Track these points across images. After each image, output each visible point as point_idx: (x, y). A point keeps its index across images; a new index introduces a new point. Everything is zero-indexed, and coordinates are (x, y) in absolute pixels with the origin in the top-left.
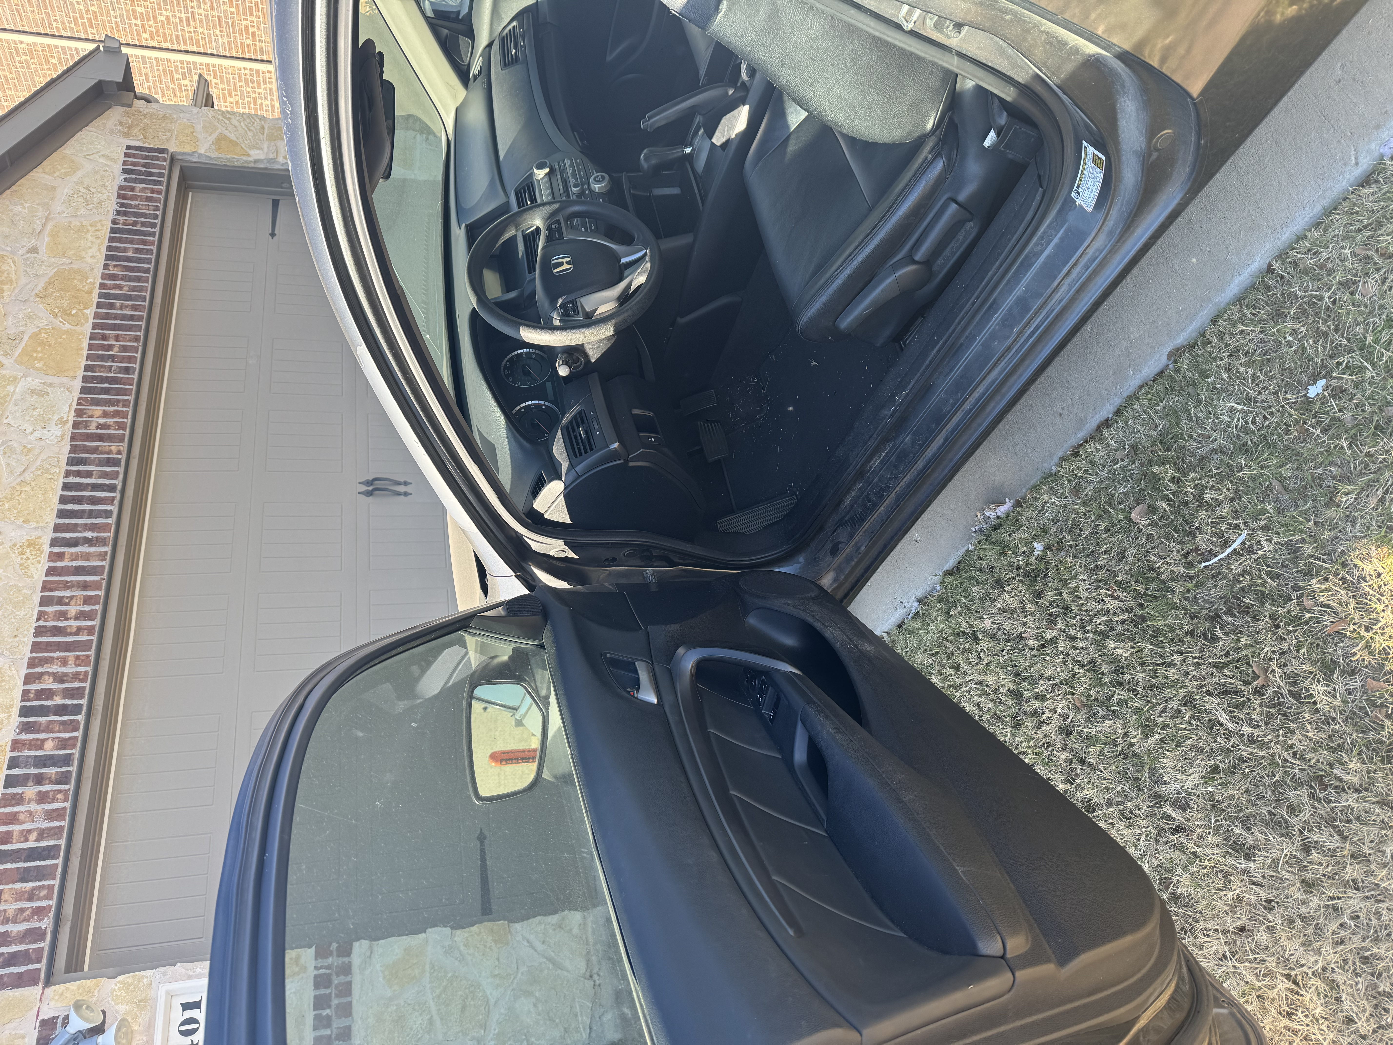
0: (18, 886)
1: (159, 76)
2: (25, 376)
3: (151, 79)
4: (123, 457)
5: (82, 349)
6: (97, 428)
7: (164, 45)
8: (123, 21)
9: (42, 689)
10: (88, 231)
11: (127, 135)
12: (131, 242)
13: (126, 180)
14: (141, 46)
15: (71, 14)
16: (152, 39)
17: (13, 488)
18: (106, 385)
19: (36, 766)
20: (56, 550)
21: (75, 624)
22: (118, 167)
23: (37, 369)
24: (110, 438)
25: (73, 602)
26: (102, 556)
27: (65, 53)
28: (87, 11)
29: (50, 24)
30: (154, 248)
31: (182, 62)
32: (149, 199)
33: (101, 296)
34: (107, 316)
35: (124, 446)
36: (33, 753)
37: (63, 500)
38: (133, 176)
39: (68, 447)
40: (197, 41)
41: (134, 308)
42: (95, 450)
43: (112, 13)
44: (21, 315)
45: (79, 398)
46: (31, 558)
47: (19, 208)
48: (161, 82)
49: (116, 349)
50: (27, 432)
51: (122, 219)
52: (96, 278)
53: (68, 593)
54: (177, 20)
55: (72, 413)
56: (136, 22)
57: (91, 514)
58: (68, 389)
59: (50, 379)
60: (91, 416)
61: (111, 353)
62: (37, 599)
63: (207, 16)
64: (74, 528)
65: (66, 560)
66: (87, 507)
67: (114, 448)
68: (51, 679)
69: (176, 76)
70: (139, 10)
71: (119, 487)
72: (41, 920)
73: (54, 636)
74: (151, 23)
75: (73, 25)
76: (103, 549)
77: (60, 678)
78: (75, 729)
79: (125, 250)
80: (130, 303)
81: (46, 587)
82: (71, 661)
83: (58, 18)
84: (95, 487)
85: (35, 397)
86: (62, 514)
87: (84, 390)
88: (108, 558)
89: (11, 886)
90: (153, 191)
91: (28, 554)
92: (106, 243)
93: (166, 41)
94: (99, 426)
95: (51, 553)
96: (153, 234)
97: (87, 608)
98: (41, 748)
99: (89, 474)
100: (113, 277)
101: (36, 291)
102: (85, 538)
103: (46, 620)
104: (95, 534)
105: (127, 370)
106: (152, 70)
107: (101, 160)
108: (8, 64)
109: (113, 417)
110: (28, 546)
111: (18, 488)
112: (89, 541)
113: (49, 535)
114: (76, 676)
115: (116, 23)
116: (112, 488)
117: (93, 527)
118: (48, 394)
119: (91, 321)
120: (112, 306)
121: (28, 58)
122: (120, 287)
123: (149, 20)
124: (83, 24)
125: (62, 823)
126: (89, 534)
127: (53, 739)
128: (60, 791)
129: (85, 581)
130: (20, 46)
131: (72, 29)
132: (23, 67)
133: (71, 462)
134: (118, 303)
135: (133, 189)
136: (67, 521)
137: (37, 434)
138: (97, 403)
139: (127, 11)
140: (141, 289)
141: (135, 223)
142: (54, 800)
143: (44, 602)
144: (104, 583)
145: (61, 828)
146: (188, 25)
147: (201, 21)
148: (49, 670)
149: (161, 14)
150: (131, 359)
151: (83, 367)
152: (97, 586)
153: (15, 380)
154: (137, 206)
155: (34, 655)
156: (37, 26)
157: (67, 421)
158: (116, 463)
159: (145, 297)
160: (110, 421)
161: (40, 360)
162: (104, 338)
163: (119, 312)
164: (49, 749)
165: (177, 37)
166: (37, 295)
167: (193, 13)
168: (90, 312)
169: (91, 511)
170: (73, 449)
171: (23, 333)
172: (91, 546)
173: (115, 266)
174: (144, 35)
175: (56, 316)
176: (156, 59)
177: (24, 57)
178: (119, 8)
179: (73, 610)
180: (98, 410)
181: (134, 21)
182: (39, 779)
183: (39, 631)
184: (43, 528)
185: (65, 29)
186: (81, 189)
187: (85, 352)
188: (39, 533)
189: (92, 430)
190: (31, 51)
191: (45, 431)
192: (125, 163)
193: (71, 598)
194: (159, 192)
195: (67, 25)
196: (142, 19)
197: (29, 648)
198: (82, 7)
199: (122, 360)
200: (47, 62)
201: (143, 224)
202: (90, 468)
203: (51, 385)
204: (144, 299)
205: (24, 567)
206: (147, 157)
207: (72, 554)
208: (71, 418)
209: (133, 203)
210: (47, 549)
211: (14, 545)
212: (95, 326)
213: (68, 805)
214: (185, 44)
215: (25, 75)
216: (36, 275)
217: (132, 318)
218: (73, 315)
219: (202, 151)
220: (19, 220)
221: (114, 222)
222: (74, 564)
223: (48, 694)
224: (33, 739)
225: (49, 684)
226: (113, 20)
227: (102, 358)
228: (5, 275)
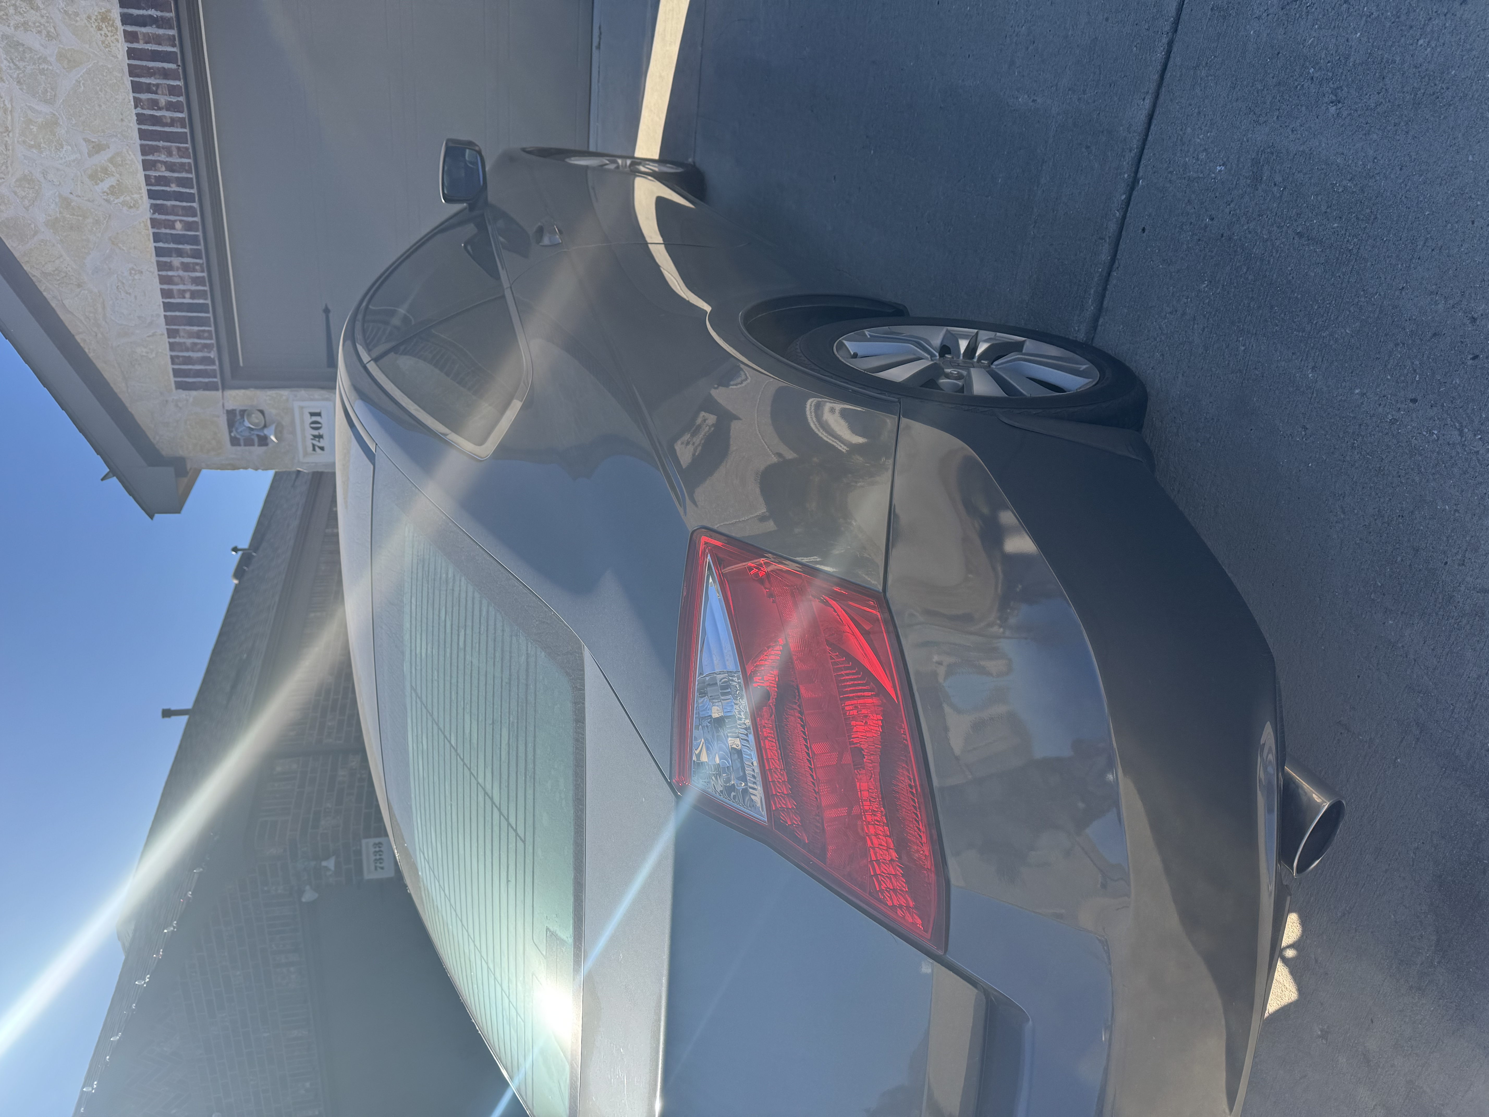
0: (188, 328)
9: (159, 176)
19: (175, 242)
20: (129, 30)
21: (167, 114)
25: (160, 91)
26: (171, 40)
36: (168, 231)
46: (109, 34)
53: (153, 81)
62: (128, 84)
65: (141, 41)
68: (164, 169)
72: (209, 352)
73: (154, 124)
76: (170, 33)
77: (171, 167)
78: (194, 215)
81: (132, 71)
82: (175, 152)
88: (177, 43)
89: (183, 327)
91: (105, 30)
95: (125, 32)
98: (173, 228)
102: (151, 17)
103: (143, 107)
104: (159, 14)
110: (102, 20)
112: (155, 21)
114: (182, 167)
125: (205, 288)
126: (153, 13)
127: (181, 221)
128: (197, 264)
129: (164, 69)
142: (194, 270)
143: (136, 87)
144: (180, 72)
145: (205, 291)
148: (159, 158)
152: (174, 75)
155: (143, 142)
164: (179, 228)
172: (158, 27)
179: (163, 100)
182: (180, 253)
183: (140, 119)
193: (157, 86)
205: (106, 45)
207: (144, 35)
210: (119, 26)
211: (89, 17)
213: (205, 274)
222: (149, 47)
223: (166, 181)
224: (165, 220)
225: (163, 172)
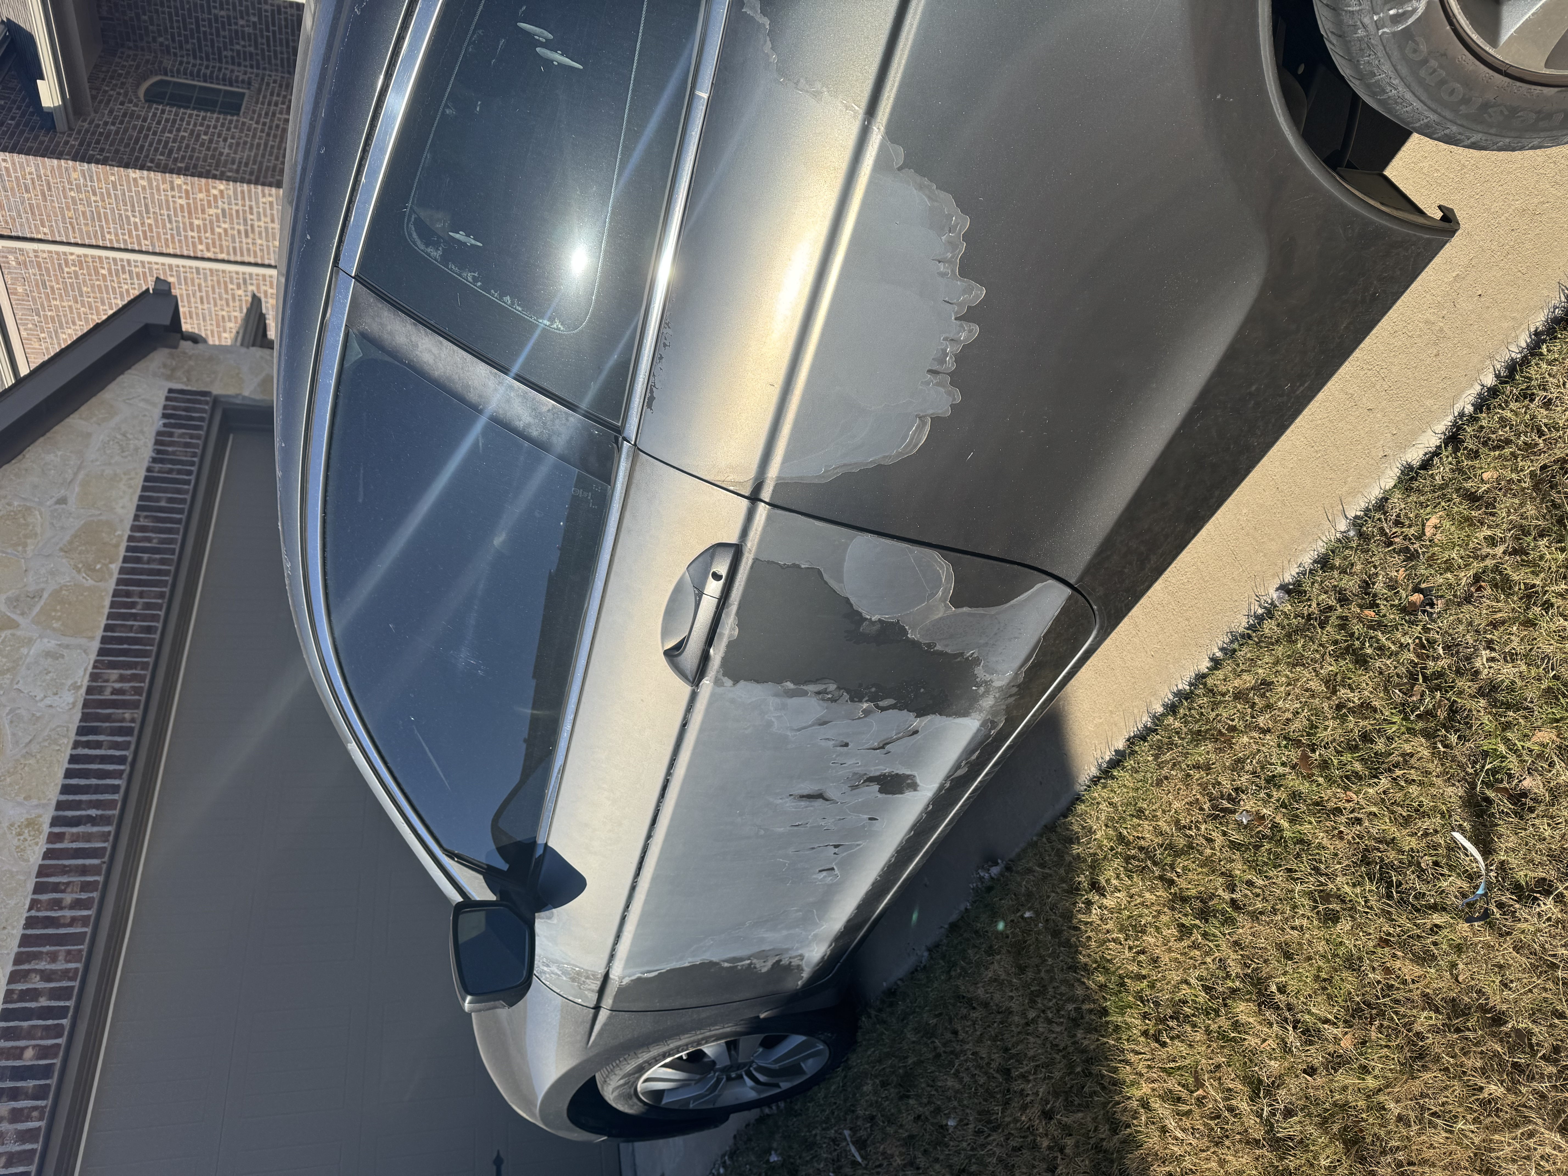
1: (213, 287)
2: (41, 637)
3: (204, 289)
4: (136, 726)
5: (103, 607)
6: (112, 693)
7: (221, 256)
8: (179, 234)
9: (27, 989)
10: (121, 479)
11: (169, 378)
12: (165, 490)
13: (165, 425)
14: (196, 258)
15: (126, 226)
16: (208, 250)
17: (18, 760)
18: (125, 646)
19: (12, 1079)
20: (57, 830)
21: (68, 913)
22: (158, 411)
23: (54, 629)
24: (124, 705)
25: (69, 890)
26: (104, 837)
27: (116, 264)
28: (143, 224)
29: (103, 236)
30: (188, 497)
31: (237, 273)
32: (187, 445)
33: (129, 549)
34: (133, 571)
35: (138, 714)
36: (10, 1063)
37: (69, 774)
38: (172, 421)
39: (79, 716)
40: (255, 252)
41: (162, 562)
42: (108, 718)
43: (168, 226)
44: (43, 571)
45: (96, 661)
46: (29, 839)
47: (52, 456)
48: (214, 293)
49: (139, 607)
50: (38, 698)
51: (157, 466)
52: (124, 531)
53: (64, 879)
54: (236, 232)
55: (87, 677)
56: (193, 234)
57: (97, 789)
58: (85, 651)
59: (66, 640)
60: (107, 681)
61: (134, 611)
62: (30, 886)
63: (266, 228)
64: (77, 805)
65: (66, 841)
66: (94, 781)
67: (127, 716)
68: (38, 978)
69: (230, 286)
70: (196, 222)
71: (130, 759)
73: (46, 927)
74: (208, 235)
75: (127, 237)
76: (107, 829)
77: (47, 976)
78: (59, 1035)
79: (158, 500)
80: (157, 556)
81: (42, 871)
82: (61, 957)
83: (112, 230)
84: (103, 759)
85: (49, 660)
86: (66, 789)
87: (101, 652)
88: (111, 838)
90: (192, 437)
91: (26, 835)
92: (138, 492)
93: (222, 252)
94: (115, 692)
95: (50, 834)
96: (188, 482)
97: (84, 896)
98: (20, 1057)
99: (98, 745)
100: (142, 529)
101: (61, 545)
102: (89, 816)
103: (38, 910)
104: (100, 812)
105: (149, 630)
106: (206, 280)
107: (142, 404)
108: (56, 275)
109: (129, 681)
110: (27, 826)
111: (22, 761)
112: (92, 821)
113: (48, 814)
114: (65, 974)
115: (172, 235)
116: (122, 760)
117: (97, 805)
118: (62, 656)
119: (116, 576)
120: (138, 560)
121: (77, 269)
122: (149, 540)
123: (206, 232)
124: (138, 236)
125: (34, 1146)
126: (93, 812)
127: (34, 1047)
128: (35, 1108)
129: (84, 866)
130: (70, 257)
131: (125, 241)
132: (71, 278)
133: (81, 731)
134: (146, 556)
135: (171, 435)
136: (71, 797)
137: (48, 701)
138: (113, 665)
139: (184, 224)
140: (171, 541)
141: (170, 471)
142: (28, 1118)
143: (39, 888)
144: (104, 866)
145: (33, 1151)
146: (247, 236)
147: (260, 233)
148: (37, 967)
149: (219, 227)
150: (154, 618)
151: (102, 626)
152: (95, 870)
153: (30, 642)
154: (174, 453)
155: (22, 949)
156: (89, 238)
157: (80, 687)
158: (128, 731)
159: (174, 550)
160: (126, 685)
161: (58, 619)
162: (128, 594)
163: (146, 566)
164: (29, 1057)
165: (234, 248)
166: (61, 550)
167: (252, 226)
168: (115, 567)
169: (97, 785)
170: (85, 717)
171: (43, 590)
172: (93, 825)
173: (146, 517)
174: (200, 247)
175: (79, 571)
176: (211, 270)
177: (73, 268)
178: (176, 221)
179: (68, 898)
180: (114, 674)
181: (190, 234)
182: (14, 1094)
183: (30, 922)
184: (44, 806)
185: (118, 241)
186: (119, 436)
187: (106, 611)
188: (40, 811)
189: (107, 695)
190: (80, 262)
191: (56, 698)
192: (165, 407)
193: (68, 884)
194: (198, 437)
195: (121, 237)
196: (199, 231)
197: (17, 941)
198: (137, 220)
199: (144, 618)
200: (97, 273)
201: (179, 472)
202: (101, 738)
203: (67, 647)
204: (172, 552)
205: (20, 850)
206: (188, 401)
207: (73, 834)
208: (86, 683)
209: (170, 449)
210: (46, 829)
211: (12, 825)
212: (119, 582)
213: (42, 1124)
214: (242, 255)
215: (72, 284)
216: (62, 528)
217: (159, 572)
218: (98, 571)
219: (246, 393)
220: (50, 470)
221: (149, 470)
222: (74, 845)
223: (33, 995)
224: (12, 1047)
225: (35, 983)
226: (169, 232)
227: (124, 617)
228: (31, 528)
